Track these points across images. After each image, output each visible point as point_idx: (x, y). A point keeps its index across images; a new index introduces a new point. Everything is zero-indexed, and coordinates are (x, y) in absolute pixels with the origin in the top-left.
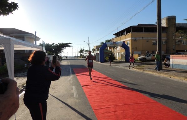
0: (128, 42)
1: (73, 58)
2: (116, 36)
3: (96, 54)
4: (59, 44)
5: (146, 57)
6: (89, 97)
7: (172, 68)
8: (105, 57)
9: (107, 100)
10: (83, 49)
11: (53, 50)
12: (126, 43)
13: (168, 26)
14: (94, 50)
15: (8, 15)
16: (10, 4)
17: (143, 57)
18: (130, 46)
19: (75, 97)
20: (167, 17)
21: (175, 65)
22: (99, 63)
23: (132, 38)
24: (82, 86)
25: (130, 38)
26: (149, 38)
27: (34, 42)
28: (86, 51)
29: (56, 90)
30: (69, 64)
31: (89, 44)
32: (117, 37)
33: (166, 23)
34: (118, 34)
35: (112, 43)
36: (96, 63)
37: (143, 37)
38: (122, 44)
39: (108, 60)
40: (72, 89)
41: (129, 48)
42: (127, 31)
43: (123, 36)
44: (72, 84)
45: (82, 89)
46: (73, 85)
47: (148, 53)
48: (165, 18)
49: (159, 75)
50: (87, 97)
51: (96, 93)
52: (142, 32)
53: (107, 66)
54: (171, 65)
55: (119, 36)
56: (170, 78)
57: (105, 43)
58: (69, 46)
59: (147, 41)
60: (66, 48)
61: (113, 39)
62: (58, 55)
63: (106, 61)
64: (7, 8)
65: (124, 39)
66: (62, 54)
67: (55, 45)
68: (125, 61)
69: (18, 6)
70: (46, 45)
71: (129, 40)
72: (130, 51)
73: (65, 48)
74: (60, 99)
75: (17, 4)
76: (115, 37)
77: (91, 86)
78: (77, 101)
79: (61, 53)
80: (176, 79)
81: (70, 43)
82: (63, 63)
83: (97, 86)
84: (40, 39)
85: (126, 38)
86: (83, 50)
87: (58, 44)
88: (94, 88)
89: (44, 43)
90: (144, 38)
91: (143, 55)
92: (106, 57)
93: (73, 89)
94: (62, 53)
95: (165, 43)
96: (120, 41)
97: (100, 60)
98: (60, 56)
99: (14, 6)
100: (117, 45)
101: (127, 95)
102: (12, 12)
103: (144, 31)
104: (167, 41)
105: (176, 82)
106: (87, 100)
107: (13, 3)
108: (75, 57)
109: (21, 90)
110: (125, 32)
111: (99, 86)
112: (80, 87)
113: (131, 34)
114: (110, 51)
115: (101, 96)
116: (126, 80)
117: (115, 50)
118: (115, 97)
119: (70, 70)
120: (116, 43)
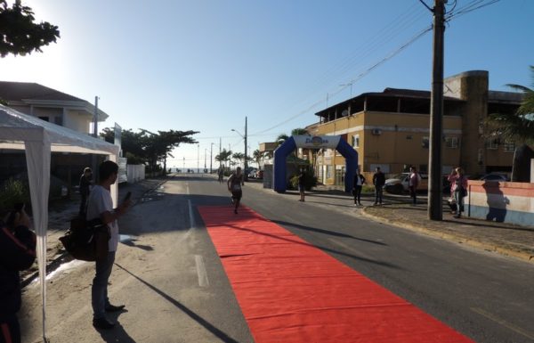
0: (356, 136)
1: (199, 176)
2: (323, 118)
3: (265, 166)
4: (160, 132)
5: (403, 183)
6: (236, 285)
7: (469, 215)
8: (288, 176)
9: (283, 295)
10: (227, 151)
11: (144, 148)
12: (350, 142)
13: (466, 98)
14: (258, 155)
15: (28, 54)
16: (38, 27)
18: (359, 148)
19: (200, 285)
20: (465, 73)
22: (272, 191)
23: (367, 128)
24: (222, 257)
25: (361, 128)
26: (414, 130)
27: (92, 125)
28: (238, 156)
29: (151, 264)
30: (188, 193)
31: (246, 138)
32: (326, 121)
33: (462, 88)
34: (330, 114)
35: (311, 138)
36: (264, 194)
37: (396, 126)
38: (337, 141)
40: (194, 264)
41: (355, 153)
42: (353, 106)
43: (343, 120)
44: (194, 251)
45: (221, 264)
46: (196, 253)
48: (461, 76)
50: (233, 286)
51: (256, 278)
52: (396, 111)
53: (292, 202)
54: (466, 208)
55: (332, 118)
56: (459, 245)
57: (292, 137)
58: (191, 141)
59: (409, 138)
60: (181, 144)
61: (314, 127)
62: (158, 163)
63: (291, 188)
64: (28, 36)
65: (344, 128)
67: (149, 135)
68: (344, 190)
69: (57, 33)
70: (122, 134)
71: (359, 132)
72: (361, 162)
73: (177, 146)
75: (56, 27)
76: (321, 122)
77: (246, 257)
78: (206, 295)
79: (165, 157)
80: (474, 247)
81: (192, 133)
82: (172, 188)
83: (262, 258)
84: (107, 116)
85: (349, 127)
86: (230, 153)
87: (158, 134)
88: (253, 261)
89: (117, 128)
90: (400, 129)
91: (394, 175)
92: (293, 176)
93: (197, 264)
94: (169, 159)
95: (458, 144)
96: (332, 134)
97: (273, 185)
98: (163, 166)
99: (47, 34)
100: (323, 145)
101: (338, 286)
102: (41, 48)
103: (399, 108)
104: (464, 141)
105: (472, 255)
106: (233, 293)
107: (47, 25)
108: (206, 171)
109: (54, 261)
110: (349, 109)
111: (266, 258)
112: (215, 259)
113: (363, 115)
114: (305, 159)
115: (269, 284)
116: (341, 245)
117: (319, 158)
118: (306, 288)
119: (189, 210)
120: (320, 138)
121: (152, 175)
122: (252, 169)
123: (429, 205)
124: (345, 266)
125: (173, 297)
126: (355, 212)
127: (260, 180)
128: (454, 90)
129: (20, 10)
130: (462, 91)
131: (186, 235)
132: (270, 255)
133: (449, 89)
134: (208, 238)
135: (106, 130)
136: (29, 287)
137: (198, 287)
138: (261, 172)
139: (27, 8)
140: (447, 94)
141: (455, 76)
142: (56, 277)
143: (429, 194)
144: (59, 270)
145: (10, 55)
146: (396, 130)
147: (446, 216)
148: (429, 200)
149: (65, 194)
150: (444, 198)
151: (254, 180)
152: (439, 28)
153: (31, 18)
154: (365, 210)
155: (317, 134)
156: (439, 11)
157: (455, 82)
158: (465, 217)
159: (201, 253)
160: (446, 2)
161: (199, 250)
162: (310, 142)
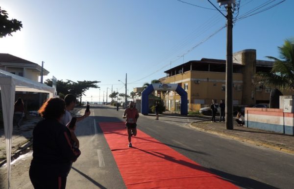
0: (187, 84)
1: (100, 106)
2: (168, 74)
3: (137, 100)
4: (78, 82)
6: (120, 166)
7: (248, 126)
8: (149, 106)
9: (147, 171)
10: (116, 92)
11: (69, 91)
12: (183, 87)
13: (244, 64)
14: (133, 94)
15: (4, 37)
16: (10, 22)
17: (207, 108)
18: (188, 91)
19: (100, 166)
21: (252, 122)
23: (193, 79)
24: (113, 150)
25: (189, 79)
26: (217, 81)
27: (40, 77)
28: (122, 95)
31: (126, 85)
32: (170, 76)
33: (242, 59)
34: (172, 72)
35: (162, 85)
37: (208, 79)
38: (176, 87)
40: (96, 154)
41: (186, 93)
42: (185, 67)
43: (179, 76)
44: (96, 147)
46: (98, 148)
48: (242, 52)
50: (118, 166)
51: (132, 162)
52: (208, 71)
53: (152, 120)
54: (246, 123)
55: (174, 74)
56: (243, 143)
57: (151, 85)
58: (95, 87)
59: (215, 85)
60: (90, 88)
61: (163, 79)
63: (151, 113)
64: (4, 27)
65: (180, 80)
67: (72, 83)
68: (180, 113)
69: (21, 25)
70: (57, 82)
71: (188, 82)
72: (189, 98)
73: (88, 89)
75: (21, 22)
76: (167, 77)
77: (126, 151)
78: (103, 172)
79: (81, 96)
81: (96, 82)
83: (135, 151)
84: (49, 72)
85: (182, 79)
86: (117, 93)
87: (77, 83)
88: (129, 153)
89: (54, 79)
90: (210, 80)
91: (207, 105)
92: (152, 106)
93: (98, 155)
94: (83, 96)
95: (241, 88)
96: (174, 83)
97: (141, 111)
98: (80, 100)
99: (16, 25)
100: (169, 89)
102: (12, 33)
103: (209, 69)
104: (244, 86)
105: (249, 148)
106: (118, 170)
107: (15, 20)
109: (16, 154)
110: (183, 69)
112: (109, 152)
113: (190, 72)
114: (159, 97)
115: (139, 165)
116: (178, 143)
117: (167, 96)
118: (160, 167)
119: (94, 124)
120: (167, 85)
123: (226, 121)
124: (181, 155)
125: (84, 173)
126: (186, 125)
128: (238, 59)
131: (92, 138)
133: (235, 59)
134: (105, 140)
135: (48, 80)
137: (98, 167)
139: (4, 11)
140: (234, 62)
141: (238, 52)
142: (17, 163)
143: (226, 115)
144: (18, 158)
146: (208, 81)
147: (235, 127)
148: (226, 119)
150: (234, 118)
152: (230, 26)
153: (6, 16)
154: (192, 124)
155: (165, 83)
156: (230, 17)
157: (239, 55)
158: (245, 128)
159: (101, 148)
160: (233, 12)
161: (100, 147)
162: (162, 87)
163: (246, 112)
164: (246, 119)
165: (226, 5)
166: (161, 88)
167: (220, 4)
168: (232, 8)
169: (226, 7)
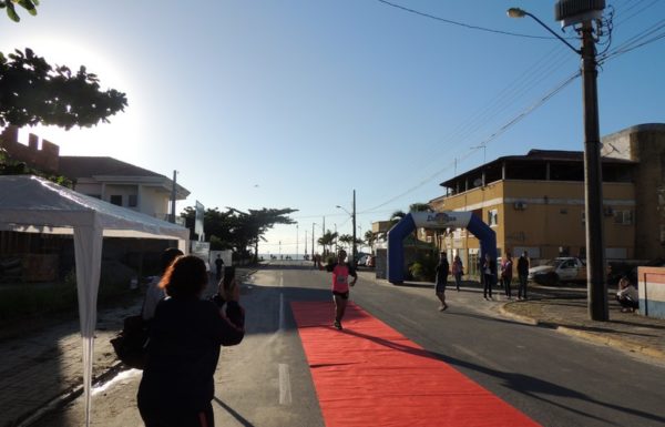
0: (494, 212)
1: (298, 263)
2: (450, 190)
3: (378, 250)
4: (251, 211)
5: (558, 271)
6: (327, 404)
7: (647, 314)
8: (407, 262)
9: (385, 418)
10: (333, 232)
11: (231, 230)
12: (485, 219)
13: (638, 160)
14: (371, 237)
15: (93, 126)
16: (104, 95)
17: (545, 267)
18: (497, 227)
19: (281, 402)
20: (634, 127)
21: (658, 303)
22: (386, 283)
23: (508, 200)
24: (313, 366)
25: (499, 200)
26: (570, 202)
27: (170, 203)
28: (345, 239)
29: (226, 373)
30: (281, 285)
31: (354, 217)
32: (454, 193)
33: (632, 147)
34: (459, 184)
35: (434, 215)
36: (377, 285)
37: (546, 198)
38: (468, 219)
39: (419, 273)
40: (276, 375)
41: (492, 234)
42: (489, 172)
43: (476, 192)
44: (278, 359)
45: (310, 375)
46: (281, 362)
47: (566, 253)
48: (630, 132)
49: (592, 339)
50: (322, 404)
51: (352, 395)
52: (544, 179)
55: (462, 190)
56: (631, 354)
57: (409, 214)
58: (287, 221)
59: (563, 212)
60: (276, 225)
61: (439, 201)
62: (248, 248)
63: (411, 278)
64: (94, 106)
65: (477, 202)
66: (259, 248)
67: (237, 214)
68: (479, 280)
69: (125, 101)
70: (206, 214)
71: (498, 205)
72: (500, 244)
73: (271, 227)
74: (231, 406)
75: (124, 94)
76: (448, 195)
77: (343, 368)
78: (287, 416)
79: (256, 242)
80: (653, 357)
81: (289, 211)
82: (263, 279)
83: (363, 369)
84: (188, 193)
85: (483, 200)
86: (335, 235)
87: (249, 213)
88: (350, 373)
89: (200, 208)
90: (551, 201)
91: (546, 261)
92: (412, 264)
93: (280, 375)
94: (261, 242)
95: (631, 219)
96: (463, 209)
97: (388, 276)
98: (254, 252)
99: (115, 101)
100: (450, 223)
101: (457, 407)
102: (108, 118)
103: (548, 176)
104: (639, 214)
105: (648, 368)
106: (321, 415)
107: (114, 92)
108: (306, 257)
109: (112, 369)
110: (483, 177)
111: (368, 369)
112: (303, 368)
113: (501, 185)
114: (430, 241)
115: (368, 404)
116: (469, 352)
117: (447, 240)
118: (416, 409)
119: (279, 306)
120: (446, 215)
121: (241, 263)
122: (362, 254)
123: (589, 300)
124: (471, 381)
125: (244, 416)
126: (492, 309)
127: (371, 269)
128: (619, 147)
129: (85, 77)
130: (632, 151)
131: (272, 338)
132: (375, 365)
133: (614, 149)
134: (299, 345)
135: (189, 209)
136: (79, 399)
137: (277, 404)
138: (373, 259)
139: (92, 75)
140: (607, 151)
141: (621, 132)
142: (111, 388)
143: (589, 285)
144: (116, 379)
145: (76, 127)
146: (546, 204)
147: (613, 315)
148: (589, 294)
149: (134, 287)
150: (610, 291)
151: (365, 268)
152: (590, 74)
153: (95, 86)
154: (505, 307)
155: (442, 211)
156: (589, 53)
157: (622, 139)
158: (640, 316)
159: (287, 361)
160: (597, 41)
161: (285, 357)
162: (434, 219)
163: (640, 277)
164: (641, 296)
165: (579, 26)
166: (432, 223)
167: (562, 23)
168: (592, 30)
169: (578, 30)
